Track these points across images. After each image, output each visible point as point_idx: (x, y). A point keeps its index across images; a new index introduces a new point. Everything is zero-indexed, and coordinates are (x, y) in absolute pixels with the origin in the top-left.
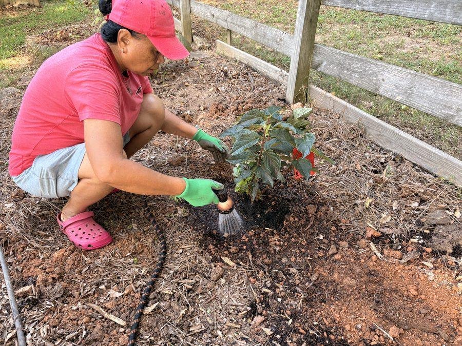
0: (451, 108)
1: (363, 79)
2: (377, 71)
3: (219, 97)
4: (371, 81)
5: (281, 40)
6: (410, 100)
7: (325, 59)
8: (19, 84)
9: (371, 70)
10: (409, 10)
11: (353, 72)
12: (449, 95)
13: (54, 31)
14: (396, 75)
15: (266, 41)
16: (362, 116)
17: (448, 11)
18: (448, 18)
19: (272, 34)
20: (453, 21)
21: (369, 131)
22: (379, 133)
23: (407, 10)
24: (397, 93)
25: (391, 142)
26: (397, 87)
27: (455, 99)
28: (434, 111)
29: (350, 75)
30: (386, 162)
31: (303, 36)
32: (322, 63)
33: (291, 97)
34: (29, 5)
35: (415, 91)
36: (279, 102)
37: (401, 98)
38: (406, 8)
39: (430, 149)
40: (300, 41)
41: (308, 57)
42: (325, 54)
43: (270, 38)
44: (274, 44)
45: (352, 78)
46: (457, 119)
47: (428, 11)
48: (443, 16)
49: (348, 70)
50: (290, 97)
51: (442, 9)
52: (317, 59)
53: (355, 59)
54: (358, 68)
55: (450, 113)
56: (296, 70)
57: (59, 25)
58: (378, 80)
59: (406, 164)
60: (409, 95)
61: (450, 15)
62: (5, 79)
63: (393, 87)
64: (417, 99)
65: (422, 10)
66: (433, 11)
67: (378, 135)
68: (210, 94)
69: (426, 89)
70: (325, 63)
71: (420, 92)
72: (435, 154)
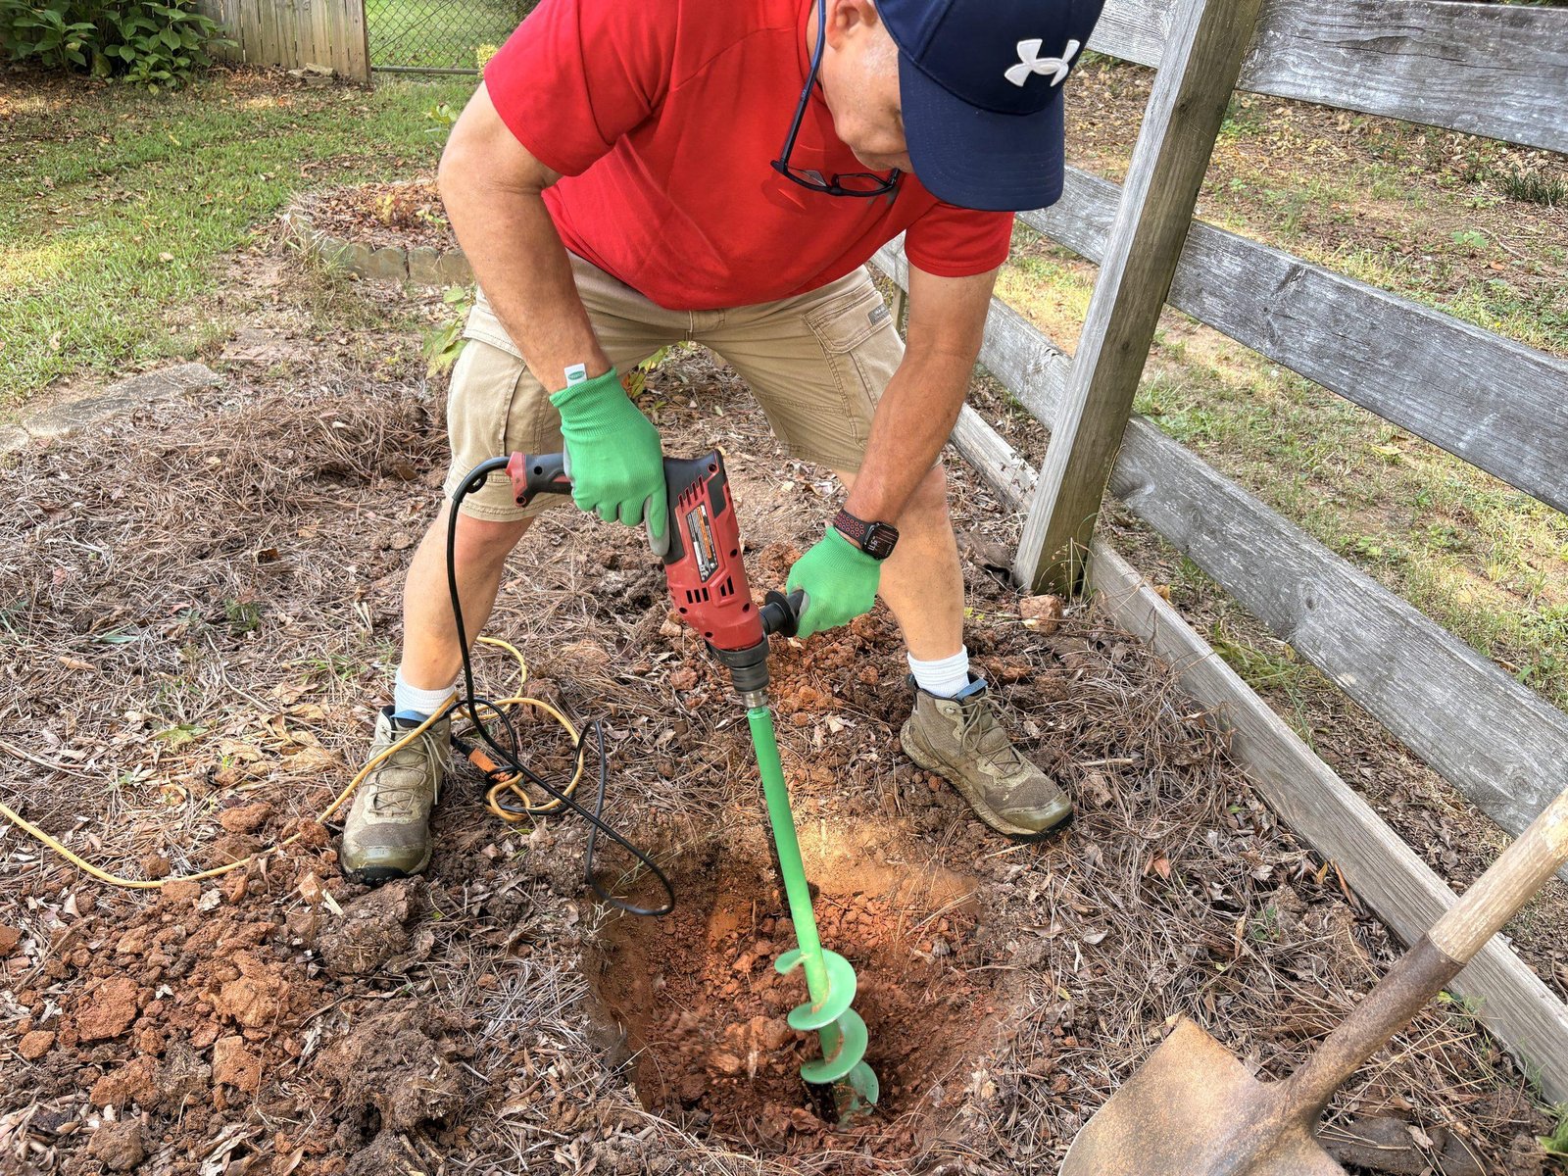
0: (1498, 770)
1: (1253, 581)
2: (1296, 568)
3: (806, 517)
4: (1275, 594)
5: (1037, 371)
6: (1380, 699)
7: (1153, 475)
8: (229, 352)
9: (1277, 559)
10: (1415, 410)
11: (1228, 545)
12: (1498, 726)
13: (379, 186)
14: (1350, 600)
15: (997, 359)
16: (1234, 694)
17: (1531, 453)
18: (1526, 473)
19: (1015, 342)
20: (1541, 490)
21: (1251, 752)
22: (1278, 771)
23: (1409, 406)
24: (1344, 660)
25: (1308, 812)
26: (1347, 643)
27: (1513, 744)
28: (1446, 761)
29: (1216, 550)
30: (1271, 885)
31: (1094, 388)
32: (1142, 485)
33: (1029, 567)
34: (335, 76)
35: (1398, 675)
36: (986, 579)
37: (1353, 681)
38: (1408, 402)
39: (1422, 880)
40: (1082, 403)
41: (1104, 454)
42: (1155, 462)
43: (1007, 353)
44: (1017, 376)
45: (1221, 566)
46: (1512, 811)
47: (1470, 432)
48: (1514, 463)
49: (1212, 533)
50: (1026, 566)
51: (1512, 441)
52: (1131, 468)
53: (1238, 509)
54: (1242, 537)
55: (1495, 784)
56: (1057, 486)
57: (404, 164)
58: (1293, 597)
59: (1332, 913)
60: (1379, 683)
61: (1533, 469)
62: (192, 328)
63: (1335, 639)
64: (1400, 703)
65: (1454, 424)
66: (1483, 437)
67: (1274, 775)
68: (780, 500)
69: (1430, 679)
70: (1150, 489)
71: (1413, 683)
72: (1434, 899)
